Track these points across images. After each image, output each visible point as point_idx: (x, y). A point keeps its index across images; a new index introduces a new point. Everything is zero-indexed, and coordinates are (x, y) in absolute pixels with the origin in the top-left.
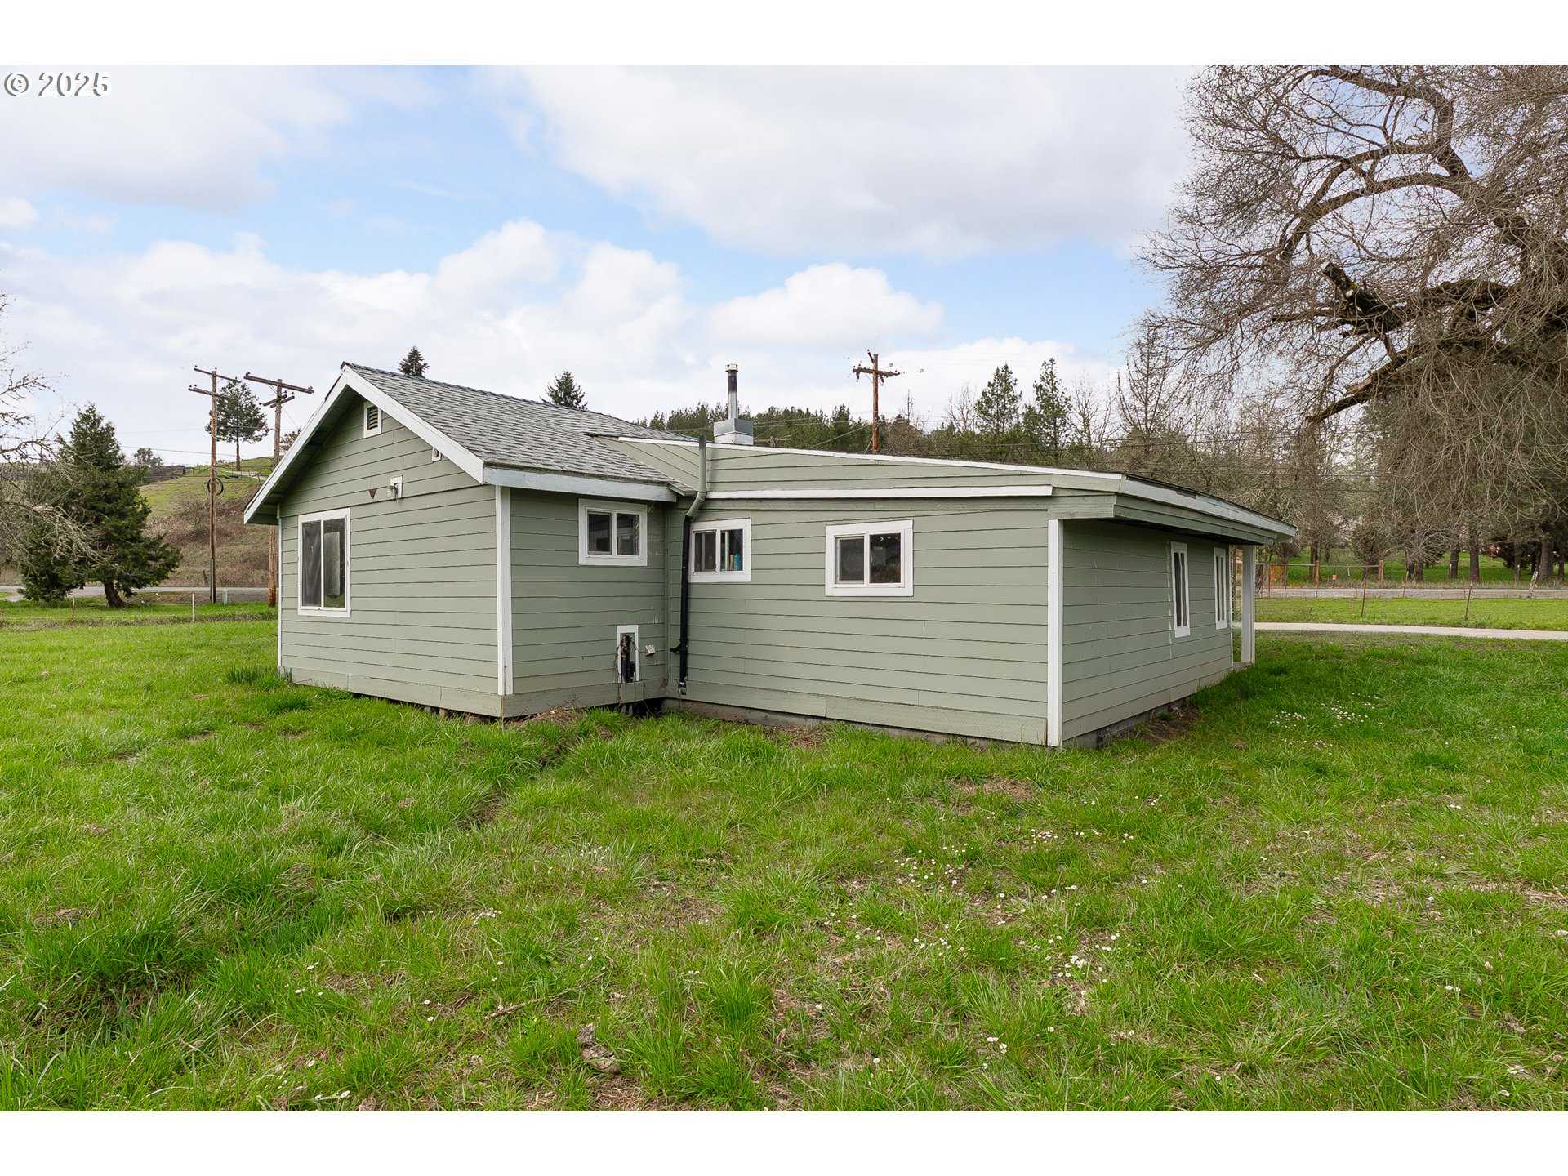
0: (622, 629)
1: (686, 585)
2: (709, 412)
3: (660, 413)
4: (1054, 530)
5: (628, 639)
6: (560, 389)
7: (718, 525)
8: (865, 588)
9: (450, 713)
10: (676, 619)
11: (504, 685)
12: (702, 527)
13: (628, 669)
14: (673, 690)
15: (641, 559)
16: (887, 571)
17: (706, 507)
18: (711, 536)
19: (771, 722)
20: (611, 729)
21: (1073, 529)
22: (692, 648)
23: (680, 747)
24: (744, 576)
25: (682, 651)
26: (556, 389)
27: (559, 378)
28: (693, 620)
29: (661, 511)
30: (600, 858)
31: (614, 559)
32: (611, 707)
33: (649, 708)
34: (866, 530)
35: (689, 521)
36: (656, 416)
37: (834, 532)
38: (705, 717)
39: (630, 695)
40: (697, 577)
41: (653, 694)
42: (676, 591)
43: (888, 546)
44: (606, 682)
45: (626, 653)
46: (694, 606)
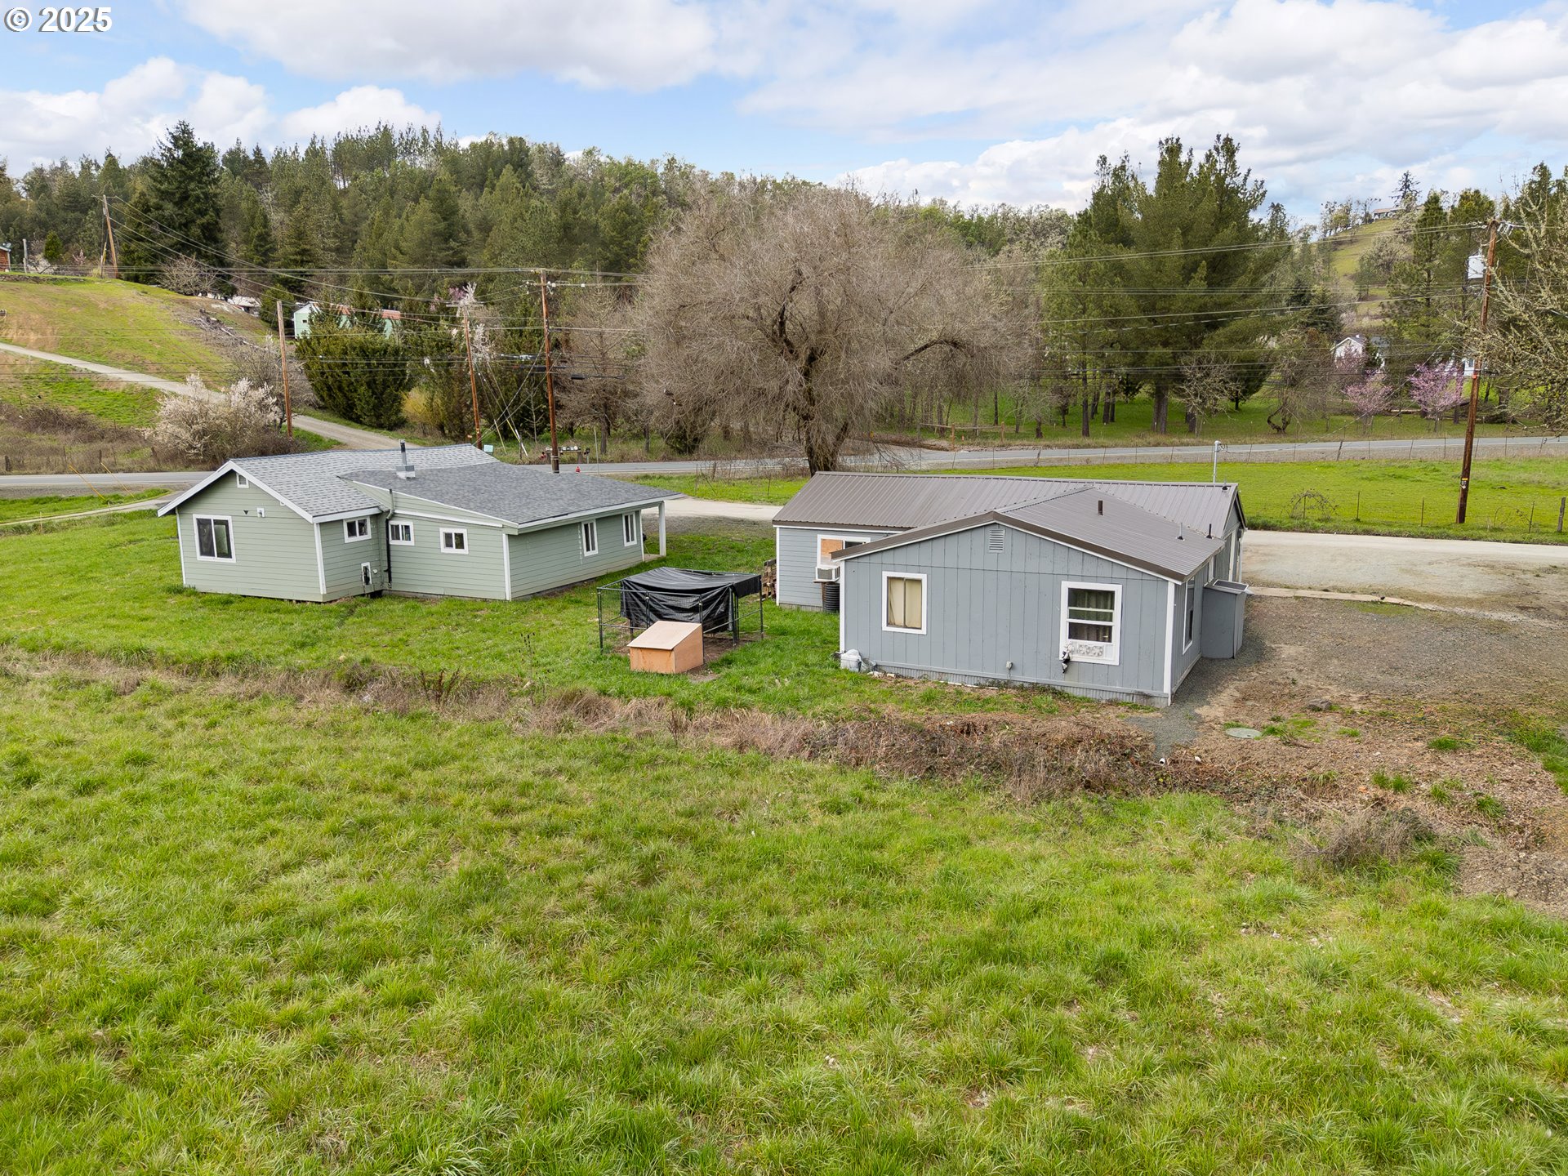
0: (363, 565)
1: (388, 545)
2: (396, 136)
3: (319, 138)
4: (505, 538)
5: (366, 568)
6: (175, 145)
7: (401, 523)
8: (454, 550)
9: (298, 601)
10: (386, 558)
11: (323, 591)
12: (392, 523)
13: (367, 579)
14: (386, 586)
15: (368, 536)
16: (460, 545)
17: (394, 516)
18: (397, 527)
19: (423, 599)
20: (367, 604)
21: (510, 536)
22: (392, 570)
23: (391, 607)
24: (411, 543)
25: (389, 571)
26: (170, 146)
27: (173, 130)
28: (392, 559)
29: (375, 517)
30: (375, 630)
31: (358, 538)
32: (363, 595)
33: (376, 595)
34: (453, 531)
35: (387, 521)
36: (313, 143)
37: (444, 530)
38: (399, 597)
39: (369, 590)
40: (392, 542)
41: (378, 589)
42: (385, 547)
43: (460, 537)
44: (359, 587)
45: (366, 574)
46: (392, 553)
